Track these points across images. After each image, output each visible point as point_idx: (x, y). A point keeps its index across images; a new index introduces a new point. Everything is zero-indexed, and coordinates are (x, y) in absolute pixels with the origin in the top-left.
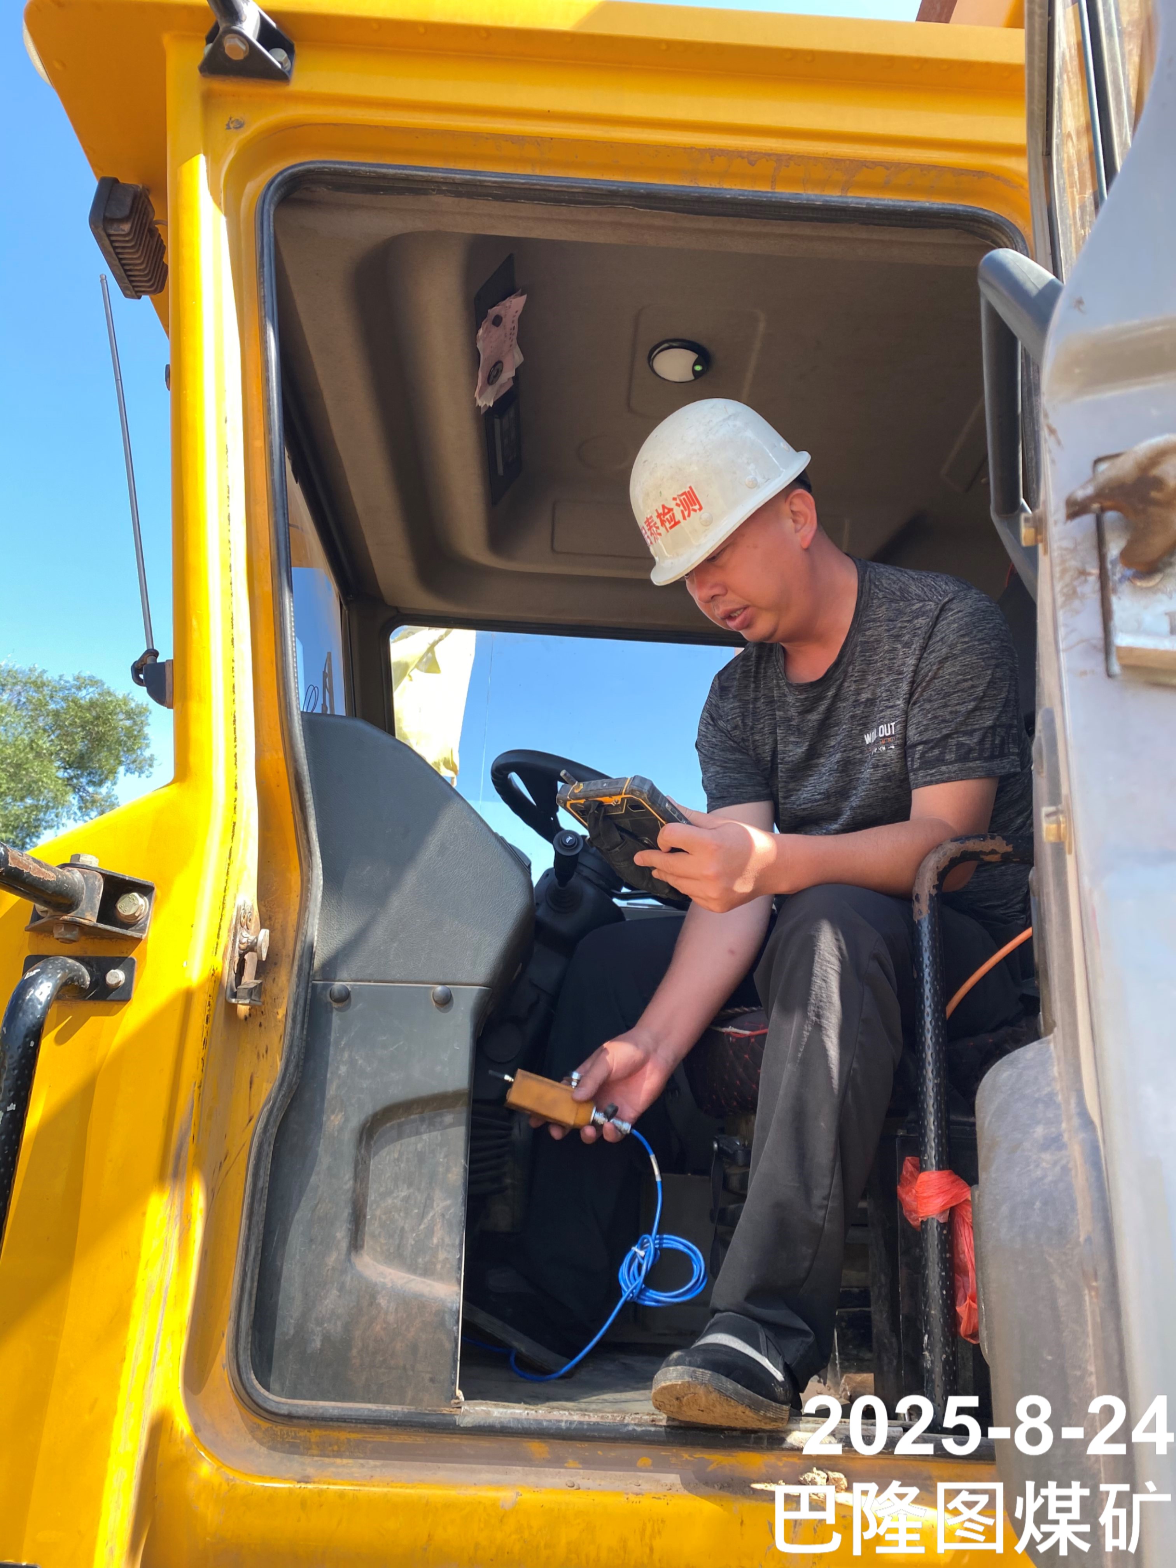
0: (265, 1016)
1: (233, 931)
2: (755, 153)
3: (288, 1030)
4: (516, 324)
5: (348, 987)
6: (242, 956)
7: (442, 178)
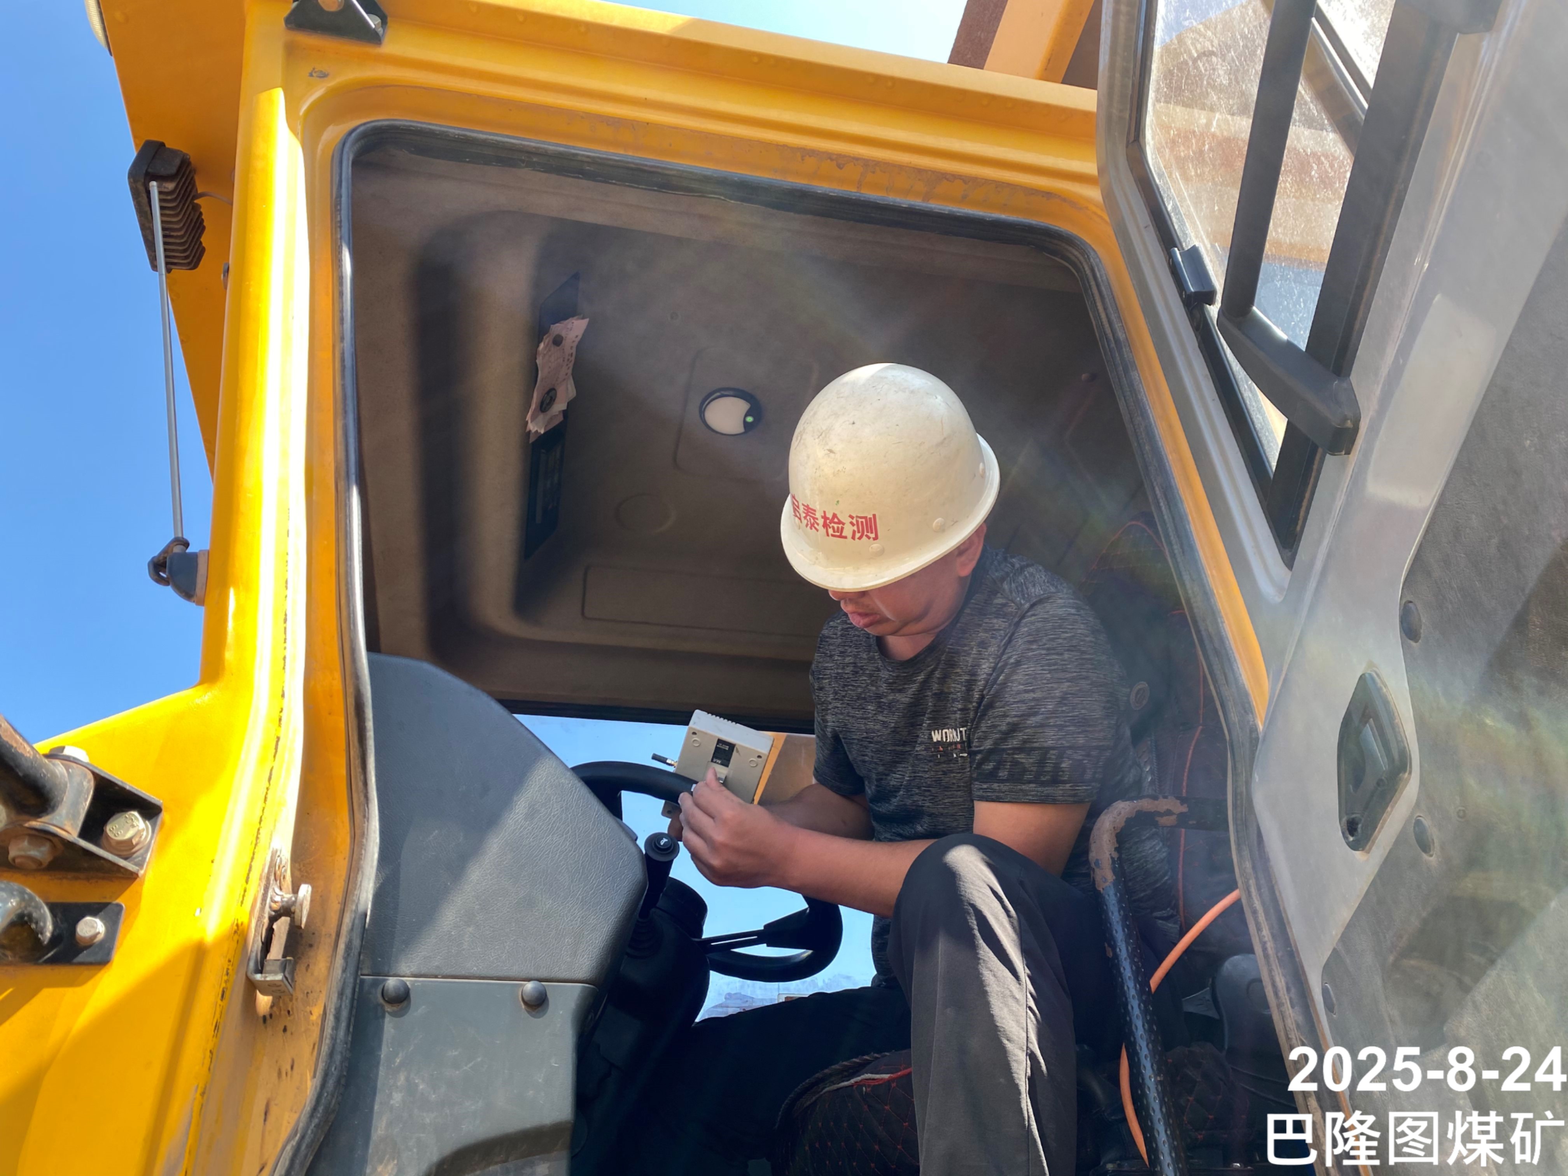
0: (292, 1018)
1: (264, 882)
2: (845, 156)
3: (328, 1031)
4: (574, 351)
5: (408, 983)
6: (273, 919)
7: (535, 147)
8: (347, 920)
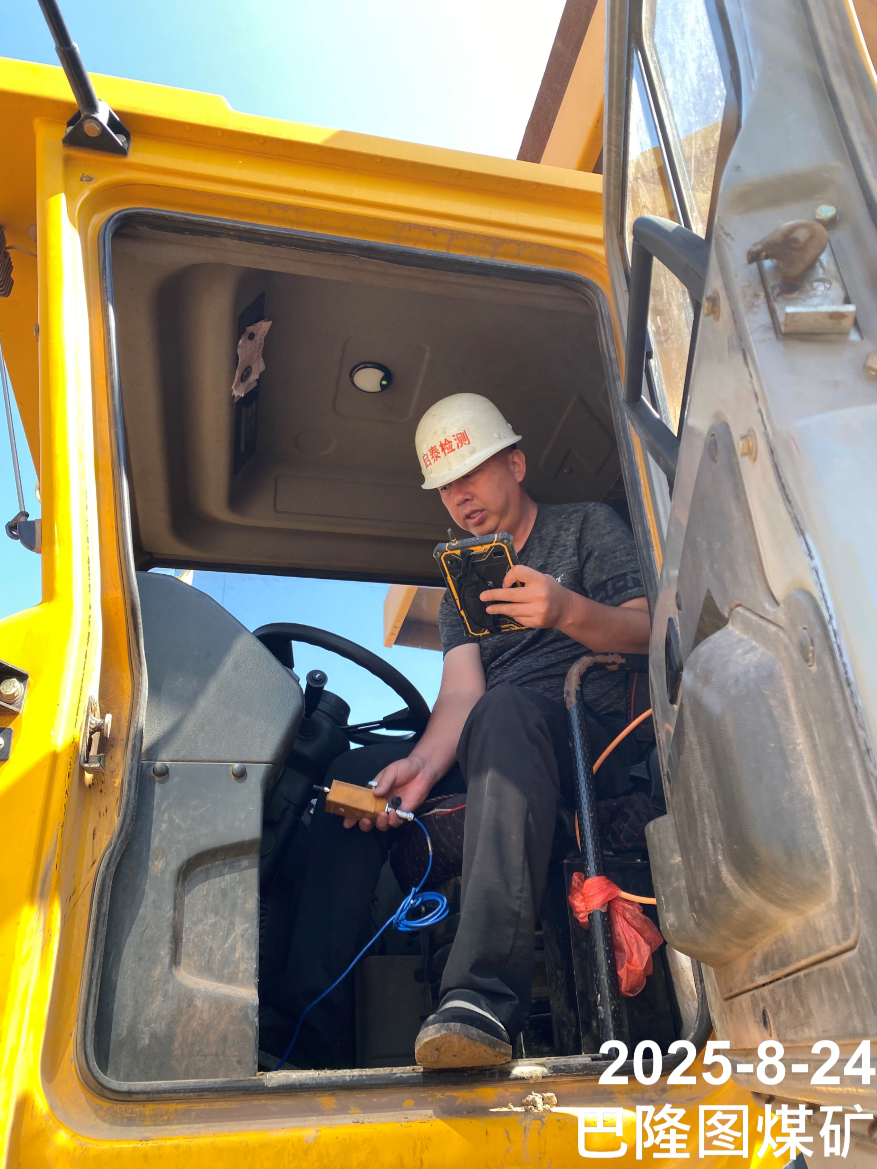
0: (104, 785)
1: (86, 714)
2: (438, 228)
3: (125, 792)
4: (263, 342)
5: (168, 765)
6: (91, 733)
7: (231, 226)
8: (132, 731)
